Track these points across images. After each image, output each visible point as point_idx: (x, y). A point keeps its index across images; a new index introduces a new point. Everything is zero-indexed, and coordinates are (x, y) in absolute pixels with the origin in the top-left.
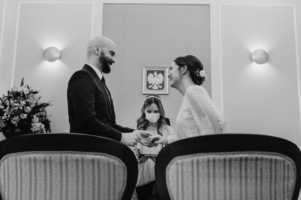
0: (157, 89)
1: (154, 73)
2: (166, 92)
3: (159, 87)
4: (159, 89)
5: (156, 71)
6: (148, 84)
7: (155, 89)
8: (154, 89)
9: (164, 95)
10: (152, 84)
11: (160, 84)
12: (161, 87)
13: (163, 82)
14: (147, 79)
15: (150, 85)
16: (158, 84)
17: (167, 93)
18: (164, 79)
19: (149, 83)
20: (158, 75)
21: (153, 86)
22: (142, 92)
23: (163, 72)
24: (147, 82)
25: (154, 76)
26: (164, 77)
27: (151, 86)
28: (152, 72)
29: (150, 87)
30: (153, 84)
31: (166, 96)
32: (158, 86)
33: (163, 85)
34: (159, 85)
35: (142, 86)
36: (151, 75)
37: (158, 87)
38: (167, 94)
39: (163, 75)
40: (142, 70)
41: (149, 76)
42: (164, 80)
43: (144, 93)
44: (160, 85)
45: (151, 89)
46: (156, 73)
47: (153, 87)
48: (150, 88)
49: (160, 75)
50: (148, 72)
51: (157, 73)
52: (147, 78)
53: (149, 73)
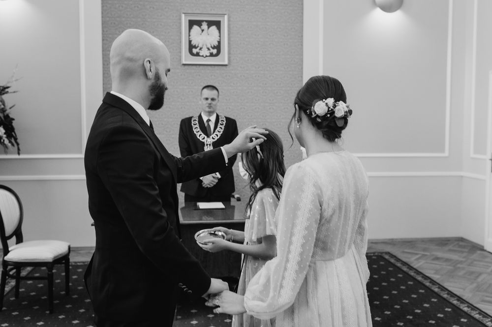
0: (208, 54)
1: (202, 25)
2: (224, 60)
3: (211, 52)
4: (212, 55)
5: (206, 21)
6: (191, 47)
7: (205, 56)
8: (203, 56)
9: (220, 67)
10: (198, 47)
11: (213, 46)
12: (215, 51)
13: (219, 42)
14: (189, 36)
15: (195, 47)
16: (209, 46)
17: (226, 63)
18: (220, 36)
19: (192, 43)
20: (208, 28)
21: (201, 49)
22: (180, 60)
23: (218, 24)
24: (190, 42)
25: (203, 31)
26: (220, 33)
27: (197, 50)
28: (199, 23)
29: (195, 51)
30: (200, 46)
31: (224, 68)
32: (209, 49)
33: (218, 47)
34: (211, 48)
35: (180, 49)
36: (196, 28)
37: (209, 51)
38: (226, 65)
39: (219, 28)
40: (180, 19)
41: (192, 31)
42: (220, 39)
43: (184, 63)
44: (214, 48)
45: (198, 55)
46: (205, 26)
47: (200, 51)
48: (195, 53)
49: (214, 28)
50: (192, 23)
51: (208, 25)
52: (189, 34)
53: (193, 26)
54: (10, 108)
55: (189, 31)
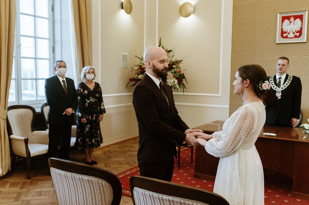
0: (293, 37)
1: (290, 19)
3: (295, 35)
4: (296, 37)
5: (293, 16)
6: (283, 32)
7: (291, 38)
8: (290, 38)
9: (301, 44)
10: (287, 32)
11: (297, 31)
12: (298, 34)
13: (301, 29)
14: (282, 26)
15: (285, 33)
16: (294, 31)
17: (305, 41)
18: (302, 25)
19: (283, 30)
20: (294, 20)
21: (289, 33)
22: (275, 41)
24: (282, 30)
25: (291, 22)
26: (302, 22)
27: (286, 34)
29: (285, 35)
30: (288, 32)
31: (304, 44)
32: (294, 33)
33: (300, 32)
34: (295, 33)
35: (276, 34)
37: (294, 35)
38: (305, 42)
39: (302, 20)
40: (277, 17)
42: (302, 26)
43: (277, 42)
44: (297, 32)
45: (286, 37)
46: (292, 19)
47: (288, 35)
48: (285, 36)
50: (284, 19)
51: (294, 18)
52: (282, 25)
53: (284, 20)
54: (184, 71)
55: (282, 24)
